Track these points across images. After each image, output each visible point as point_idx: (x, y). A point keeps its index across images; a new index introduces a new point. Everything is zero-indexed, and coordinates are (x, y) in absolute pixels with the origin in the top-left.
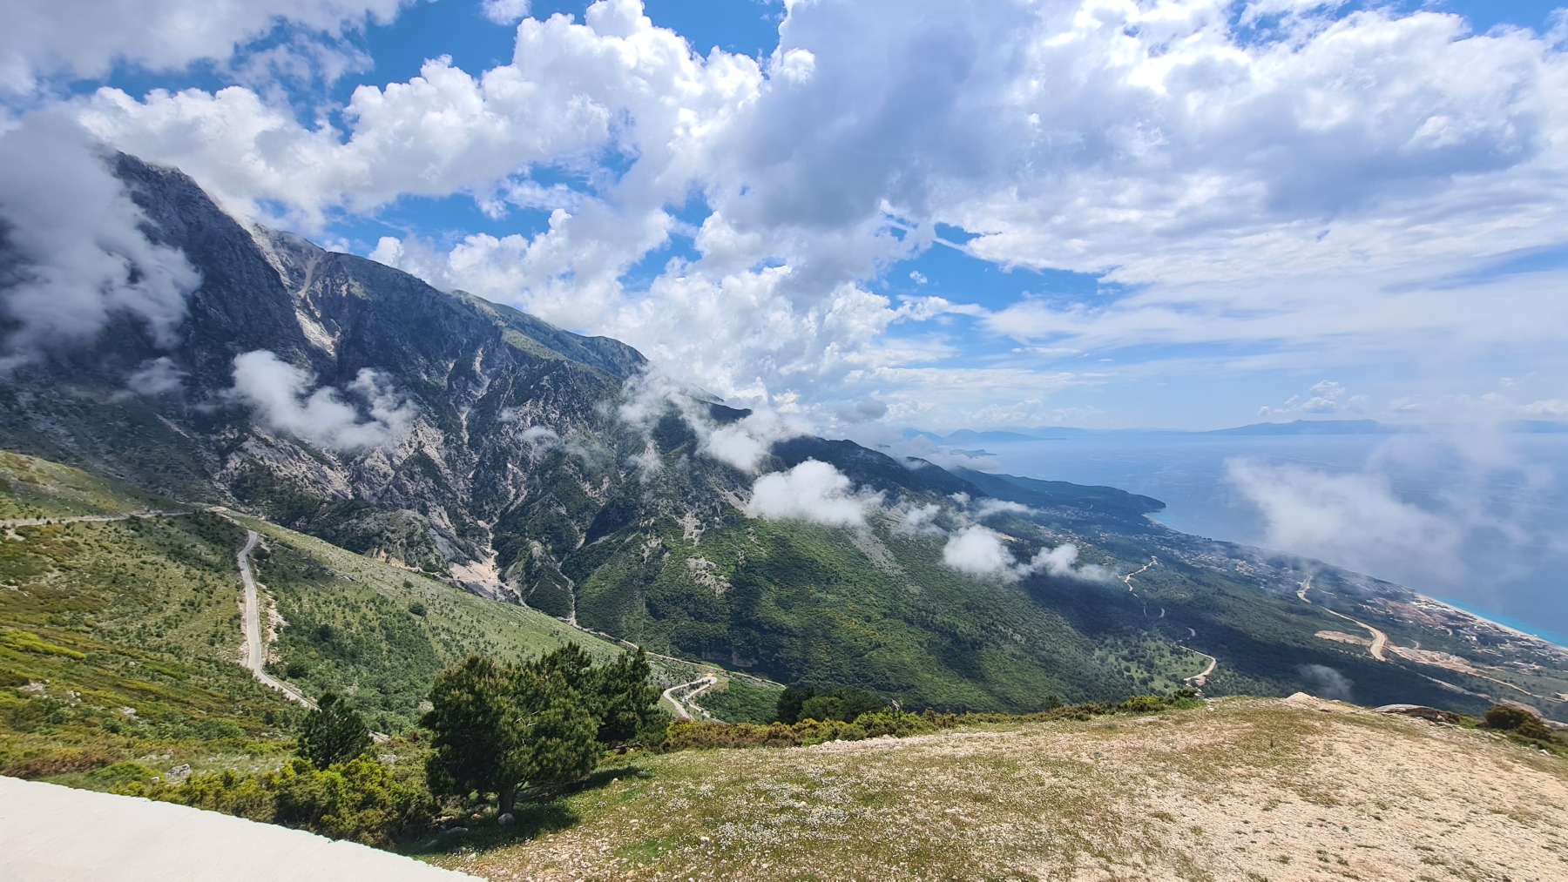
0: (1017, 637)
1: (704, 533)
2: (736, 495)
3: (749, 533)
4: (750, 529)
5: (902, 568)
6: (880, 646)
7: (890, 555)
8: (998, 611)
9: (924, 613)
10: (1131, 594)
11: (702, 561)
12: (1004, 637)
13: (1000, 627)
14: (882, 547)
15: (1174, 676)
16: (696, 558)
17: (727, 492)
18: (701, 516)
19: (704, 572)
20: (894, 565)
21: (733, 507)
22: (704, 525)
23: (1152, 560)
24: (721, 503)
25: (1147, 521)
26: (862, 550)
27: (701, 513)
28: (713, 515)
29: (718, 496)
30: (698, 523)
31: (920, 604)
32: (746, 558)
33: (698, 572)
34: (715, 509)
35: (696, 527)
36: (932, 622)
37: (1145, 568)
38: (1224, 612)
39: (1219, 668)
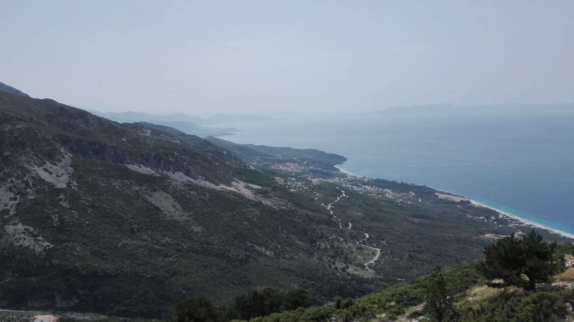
0: (268, 253)
1: (18, 204)
2: (46, 170)
3: (60, 200)
4: (60, 197)
5: (187, 214)
6: (176, 274)
7: (178, 206)
8: (254, 237)
9: (205, 245)
10: (331, 216)
11: (20, 227)
12: (259, 254)
13: (257, 248)
14: (172, 201)
15: (359, 263)
16: (14, 224)
17: (36, 168)
18: (14, 189)
19: (22, 235)
20: (182, 213)
21: (44, 180)
22: (18, 197)
23: (342, 194)
24: (32, 177)
25: (338, 170)
26: (157, 204)
27: (15, 187)
28: (26, 188)
29: (28, 171)
30: (12, 195)
31: (203, 239)
32: (60, 220)
33: (17, 236)
34: (27, 183)
35: (11, 199)
36: (212, 251)
37: (338, 198)
38: (382, 221)
39: (382, 254)
